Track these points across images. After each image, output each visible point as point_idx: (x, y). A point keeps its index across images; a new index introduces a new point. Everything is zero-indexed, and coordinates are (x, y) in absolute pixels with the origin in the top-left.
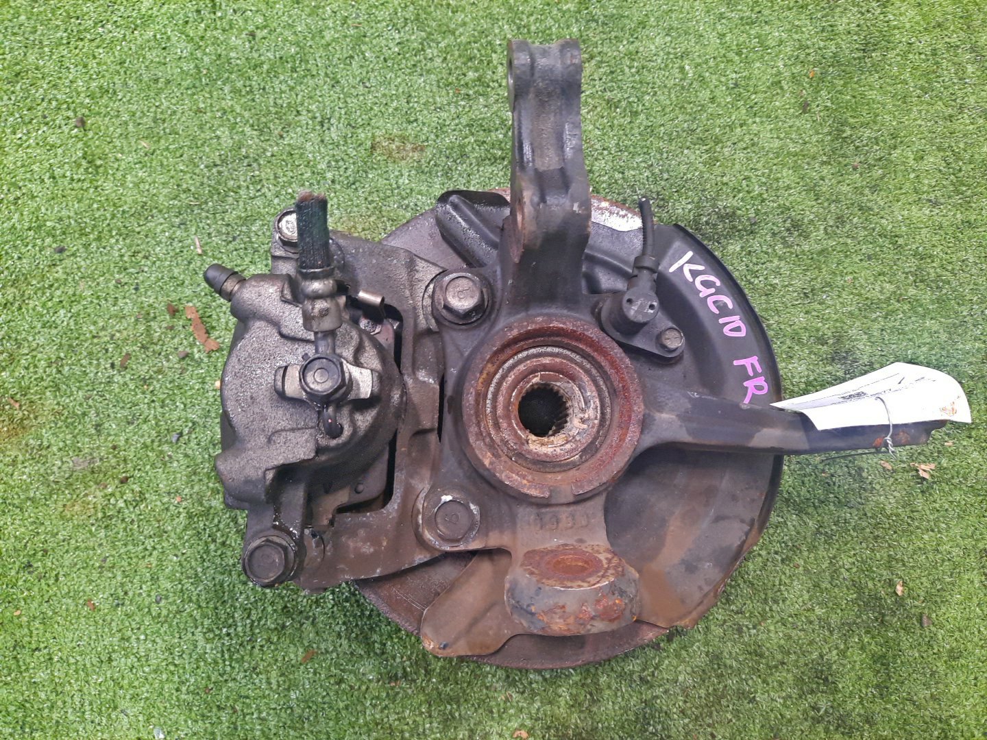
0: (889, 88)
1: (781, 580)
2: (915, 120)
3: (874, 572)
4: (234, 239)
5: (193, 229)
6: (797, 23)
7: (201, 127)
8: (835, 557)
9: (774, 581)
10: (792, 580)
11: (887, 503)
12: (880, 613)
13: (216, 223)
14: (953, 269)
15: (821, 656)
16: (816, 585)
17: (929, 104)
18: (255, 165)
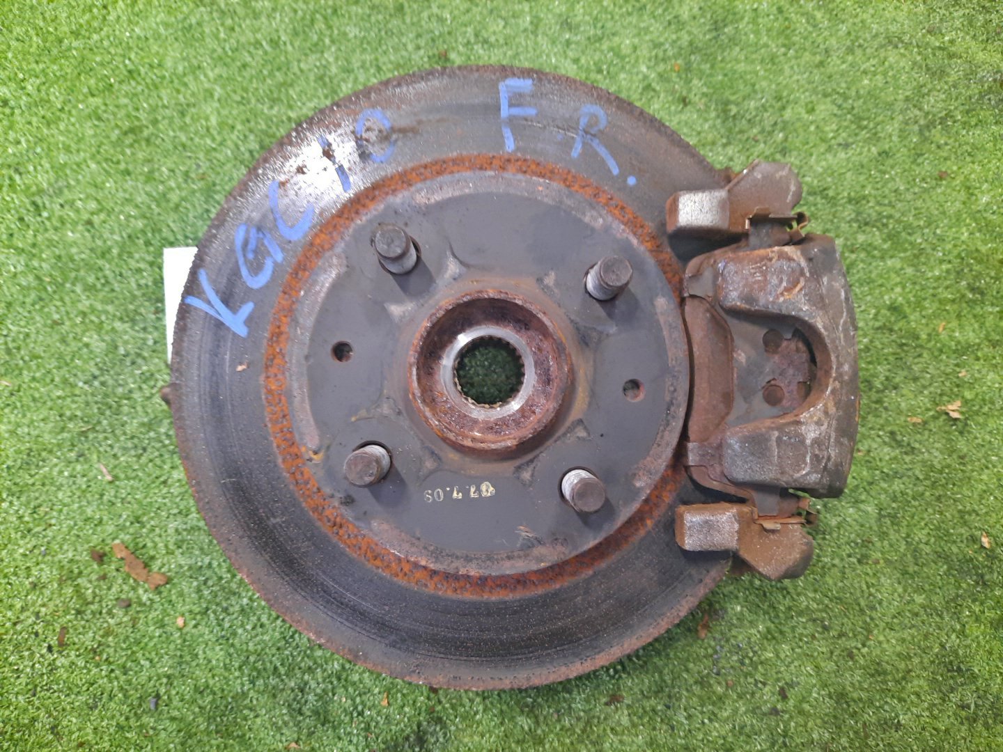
0: (754, 56)
1: (867, 583)
2: (791, 77)
3: (952, 534)
4: (145, 449)
5: (95, 457)
6: (642, 25)
7: (63, 340)
8: (908, 536)
9: (860, 587)
10: (879, 578)
11: (933, 458)
12: (977, 574)
13: (118, 440)
14: (890, 202)
15: (943, 646)
16: (905, 573)
17: (796, 58)
18: (139, 361)
